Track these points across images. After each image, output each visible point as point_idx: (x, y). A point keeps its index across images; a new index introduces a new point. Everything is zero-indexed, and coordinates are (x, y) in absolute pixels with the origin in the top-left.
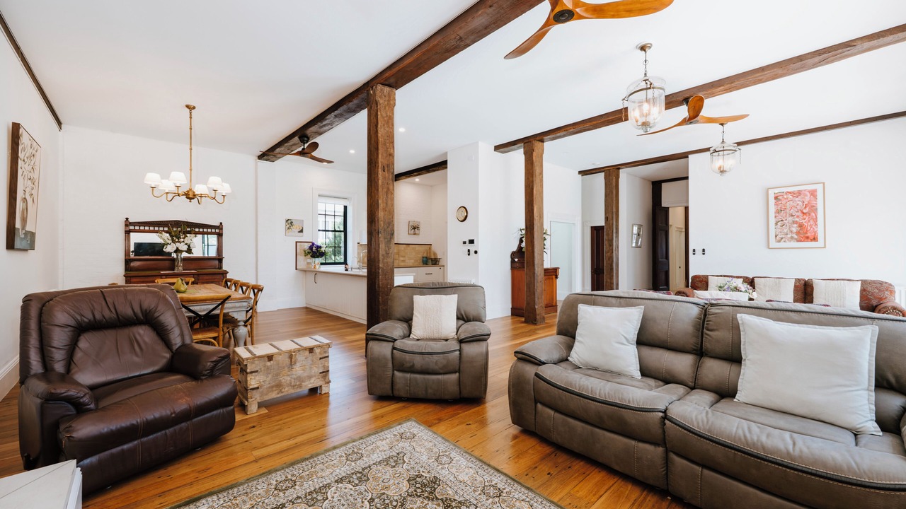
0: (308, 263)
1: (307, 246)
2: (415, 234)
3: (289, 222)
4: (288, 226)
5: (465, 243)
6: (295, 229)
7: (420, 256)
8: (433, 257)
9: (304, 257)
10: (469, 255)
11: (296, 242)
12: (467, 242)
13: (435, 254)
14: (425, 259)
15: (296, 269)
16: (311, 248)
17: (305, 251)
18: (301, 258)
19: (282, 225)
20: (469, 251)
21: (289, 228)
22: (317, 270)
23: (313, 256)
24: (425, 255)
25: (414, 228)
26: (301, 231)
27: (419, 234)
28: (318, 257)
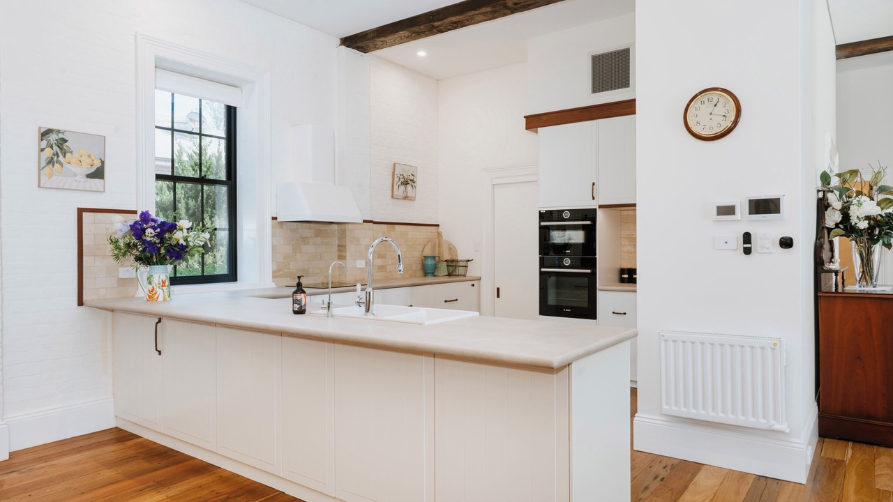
0: (124, 282)
1: (120, 225)
2: (406, 198)
3: (53, 138)
4: (48, 152)
5: (726, 211)
6: (75, 167)
7: (417, 254)
8: (447, 257)
9: (112, 261)
10: (747, 251)
11: (81, 211)
12: (742, 208)
13: (451, 249)
14: (430, 262)
15: (81, 303)
16: (137, 231)
17: (114, 242)
18: (101, 266)
19: (29, 149)
20: (747, 238)
21: (51, 162)
22: (160, 308)
23: (145, 260)
24: (428, 252)
25: (405, 183)
26: (98, 174)
27: (413, 199)
28: (161, 261)
